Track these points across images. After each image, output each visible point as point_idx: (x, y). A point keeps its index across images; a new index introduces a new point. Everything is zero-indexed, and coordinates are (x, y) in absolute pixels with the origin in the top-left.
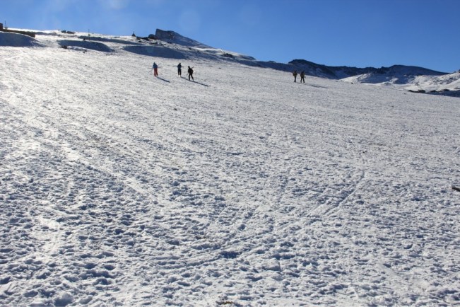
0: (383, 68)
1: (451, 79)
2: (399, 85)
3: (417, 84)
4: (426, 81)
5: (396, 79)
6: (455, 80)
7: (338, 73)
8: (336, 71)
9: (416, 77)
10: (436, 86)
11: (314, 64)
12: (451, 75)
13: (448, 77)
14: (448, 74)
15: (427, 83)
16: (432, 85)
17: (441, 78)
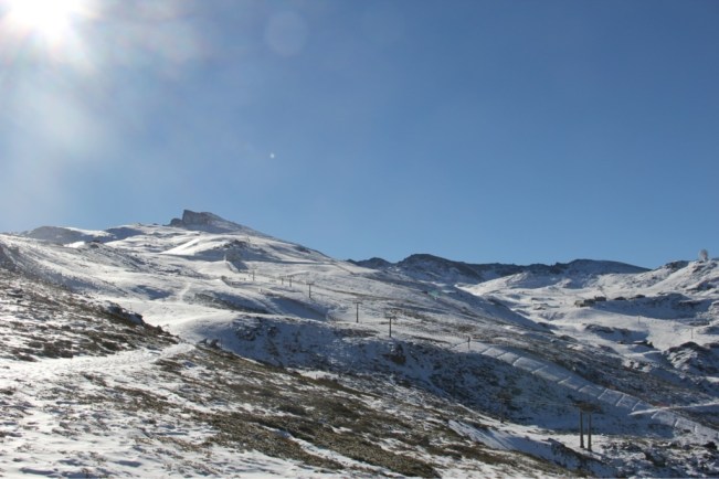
0: (558, 264)
1: (654, 278)
2: (571, 290)
3: (601, 288)
4: (616, 283)
5: (568, 281)
6: (661, 280)
7: (485, 273)
8: (483, 272)
9: (600, 276)
10: (630, 290)
11: (447, 261)
12: (654, 273)
13: (649, 275)
14: (649, 270)
15: (617, 287)
16: (624, 290)
17: (639, 277)
